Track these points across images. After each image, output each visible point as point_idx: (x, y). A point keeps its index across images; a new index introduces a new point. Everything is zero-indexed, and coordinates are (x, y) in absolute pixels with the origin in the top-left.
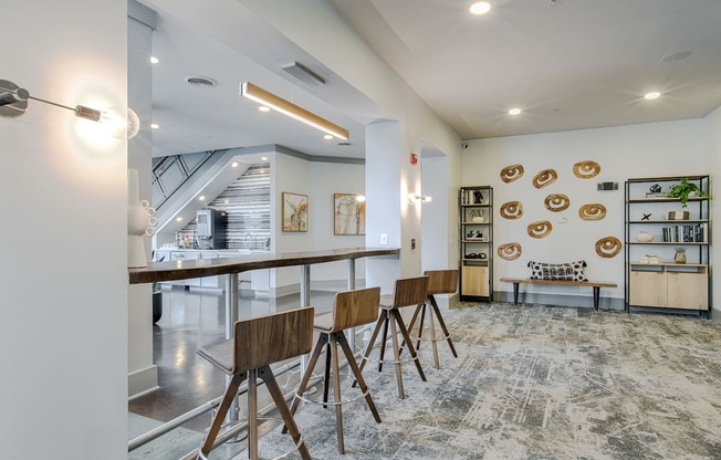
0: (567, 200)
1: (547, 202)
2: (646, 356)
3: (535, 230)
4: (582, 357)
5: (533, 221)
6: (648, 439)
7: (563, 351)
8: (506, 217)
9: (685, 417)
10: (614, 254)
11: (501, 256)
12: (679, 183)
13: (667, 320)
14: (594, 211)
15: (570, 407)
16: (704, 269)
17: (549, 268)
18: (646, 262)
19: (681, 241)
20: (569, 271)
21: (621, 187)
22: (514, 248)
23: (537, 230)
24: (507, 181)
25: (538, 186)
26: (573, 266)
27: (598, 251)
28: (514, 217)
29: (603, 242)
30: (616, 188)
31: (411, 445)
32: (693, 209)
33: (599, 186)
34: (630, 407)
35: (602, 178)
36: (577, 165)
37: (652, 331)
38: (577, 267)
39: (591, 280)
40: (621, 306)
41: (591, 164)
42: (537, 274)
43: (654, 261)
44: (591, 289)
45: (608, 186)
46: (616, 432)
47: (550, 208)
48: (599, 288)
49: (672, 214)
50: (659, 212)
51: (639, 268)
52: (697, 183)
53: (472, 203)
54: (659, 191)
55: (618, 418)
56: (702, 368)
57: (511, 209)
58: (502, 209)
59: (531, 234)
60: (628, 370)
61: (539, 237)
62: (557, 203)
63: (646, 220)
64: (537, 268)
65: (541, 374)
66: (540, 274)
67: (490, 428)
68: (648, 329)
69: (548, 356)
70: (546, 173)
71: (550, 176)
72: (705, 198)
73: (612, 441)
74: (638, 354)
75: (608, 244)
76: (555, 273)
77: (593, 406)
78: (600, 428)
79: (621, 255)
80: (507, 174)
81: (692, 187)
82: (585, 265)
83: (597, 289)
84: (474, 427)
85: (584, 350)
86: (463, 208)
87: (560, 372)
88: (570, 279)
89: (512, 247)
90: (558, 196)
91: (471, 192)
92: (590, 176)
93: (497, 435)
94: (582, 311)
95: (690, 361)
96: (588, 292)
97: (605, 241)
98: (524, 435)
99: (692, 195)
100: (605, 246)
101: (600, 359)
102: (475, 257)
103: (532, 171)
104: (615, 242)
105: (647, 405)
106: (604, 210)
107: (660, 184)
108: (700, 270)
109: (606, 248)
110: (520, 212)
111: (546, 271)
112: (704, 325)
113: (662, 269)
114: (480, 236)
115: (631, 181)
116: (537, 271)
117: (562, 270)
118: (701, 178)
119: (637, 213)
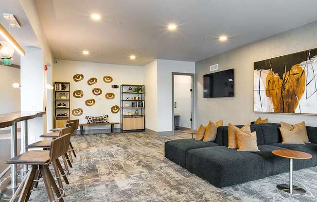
0: (101, 91)
1: (93, 91)
2: (136, 144)
3: (89, 102)
4: (119, 148)
5: (87, 99)
6: (150, 163)
7: (112, 148)
8: (76, 97)
9: (154, 157)
10: (117, 112)
11: (73, 114)
12: (137, 87)
13: (134, 134)
14: (110, 96)
15: (127, 162)
16: (143, 116)
17: (95, 118)
18: (127, 114)
19: (137, 107)
20: (102, 119)
21: (119, 87)
22: (79, 111)
23: (89, 103)
24: (76, 81)
25: (90, 84)
26: (103, 117)
27: (112, 111)
28: (80, 97)
29: (113, 108)
30: (118, 87)
31: (88, 186)
32: (140, 96)
33: (112, 86)
34: (141, 158)
35: (113, 83)
36: (105, 77)
37: (133, 137)
38: (105, 117)
39: (110, 122)
40: (119, 131)
41: (110, 77)
42: (90, 121)
43: (130, 114)
44: (110, 126)
45: (115, 87)
46: (143, 164)
47: (94, 94)
48: (113, 125)
49: (135, 98)
50: (131, 97)
51: (125, 116)
52: (141, 87)
53: (60, 90)
54: (131, 89)
55: (140, 161)
56: (150, 145)
57: (78, 94)
58: (74, 93)
59: (87, 105)
60: (134, 149)
61: (90, 106)
62: (98, 92)
63: (127, 100)
64: (90, 119)
65: (112, 156)
66: (91, 121)
67: (109, 173)
68: (132, 137)
69: (110, 150)
70: (93, 79)
71: (95, 81)
72: (143, 92)
73: (143, 166)
74: (134, 144)
75: (115, 108)
76: (97, 120)
77: (132, 160)
78: (138, 164)
79: (119, 112)
80: (77, 78)
81: (140, 89)
82: (108, 116)
83: (112, 125)
84: (104, 174)
85: (118, 146)
86: (55, 92)
87: (116, 153)
88: (102, 122)
89: (78, 110)
90: (97, 89)
91: (60, 85)
92: (109, 82)
93: (113, 174)
94: (108, 134)
95: (147, 144)
96: (109, 127)
97: (114, 107)
98: (121, 172)
99: (140, 91)
100: (114, 109)
101: (124, 147)
102: (62, 115)
103: (87, 78)
104: (117, 107)
105: (145, 156)
106: (114, 95)
107: (131, 87)
108: (142, 116)
109: (115, 110)
110: (82, 95)
111: (94, 120)
112: (145, 134)
113: (132, 116)
114: (65, 105)
115: (123, 85)
116: (90, 120)
117: (100, 119)
118: (142, 86)
119: (125, 97)
